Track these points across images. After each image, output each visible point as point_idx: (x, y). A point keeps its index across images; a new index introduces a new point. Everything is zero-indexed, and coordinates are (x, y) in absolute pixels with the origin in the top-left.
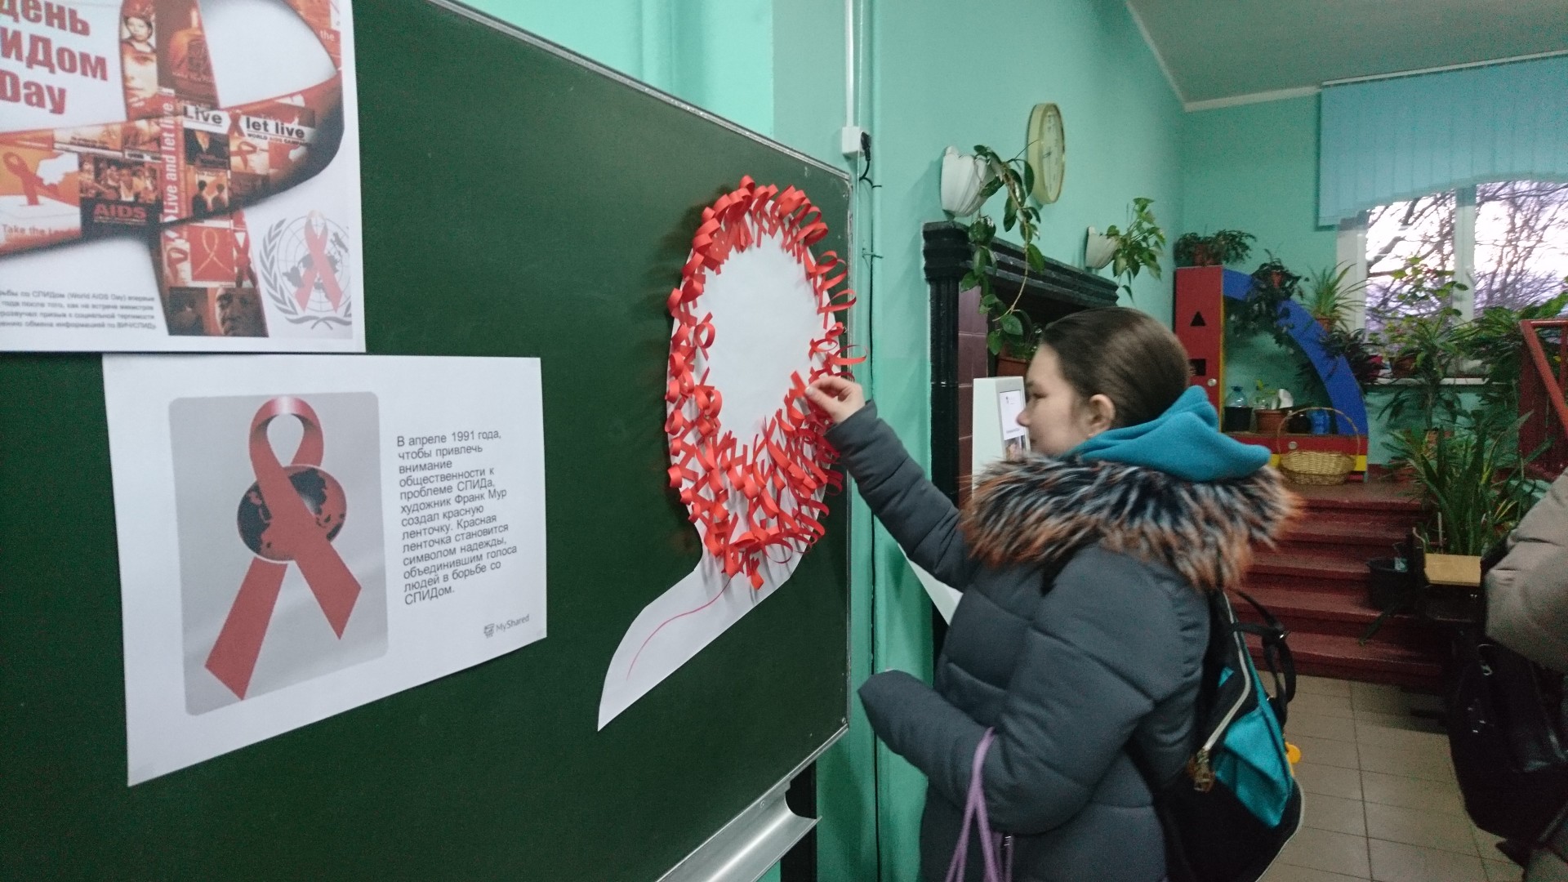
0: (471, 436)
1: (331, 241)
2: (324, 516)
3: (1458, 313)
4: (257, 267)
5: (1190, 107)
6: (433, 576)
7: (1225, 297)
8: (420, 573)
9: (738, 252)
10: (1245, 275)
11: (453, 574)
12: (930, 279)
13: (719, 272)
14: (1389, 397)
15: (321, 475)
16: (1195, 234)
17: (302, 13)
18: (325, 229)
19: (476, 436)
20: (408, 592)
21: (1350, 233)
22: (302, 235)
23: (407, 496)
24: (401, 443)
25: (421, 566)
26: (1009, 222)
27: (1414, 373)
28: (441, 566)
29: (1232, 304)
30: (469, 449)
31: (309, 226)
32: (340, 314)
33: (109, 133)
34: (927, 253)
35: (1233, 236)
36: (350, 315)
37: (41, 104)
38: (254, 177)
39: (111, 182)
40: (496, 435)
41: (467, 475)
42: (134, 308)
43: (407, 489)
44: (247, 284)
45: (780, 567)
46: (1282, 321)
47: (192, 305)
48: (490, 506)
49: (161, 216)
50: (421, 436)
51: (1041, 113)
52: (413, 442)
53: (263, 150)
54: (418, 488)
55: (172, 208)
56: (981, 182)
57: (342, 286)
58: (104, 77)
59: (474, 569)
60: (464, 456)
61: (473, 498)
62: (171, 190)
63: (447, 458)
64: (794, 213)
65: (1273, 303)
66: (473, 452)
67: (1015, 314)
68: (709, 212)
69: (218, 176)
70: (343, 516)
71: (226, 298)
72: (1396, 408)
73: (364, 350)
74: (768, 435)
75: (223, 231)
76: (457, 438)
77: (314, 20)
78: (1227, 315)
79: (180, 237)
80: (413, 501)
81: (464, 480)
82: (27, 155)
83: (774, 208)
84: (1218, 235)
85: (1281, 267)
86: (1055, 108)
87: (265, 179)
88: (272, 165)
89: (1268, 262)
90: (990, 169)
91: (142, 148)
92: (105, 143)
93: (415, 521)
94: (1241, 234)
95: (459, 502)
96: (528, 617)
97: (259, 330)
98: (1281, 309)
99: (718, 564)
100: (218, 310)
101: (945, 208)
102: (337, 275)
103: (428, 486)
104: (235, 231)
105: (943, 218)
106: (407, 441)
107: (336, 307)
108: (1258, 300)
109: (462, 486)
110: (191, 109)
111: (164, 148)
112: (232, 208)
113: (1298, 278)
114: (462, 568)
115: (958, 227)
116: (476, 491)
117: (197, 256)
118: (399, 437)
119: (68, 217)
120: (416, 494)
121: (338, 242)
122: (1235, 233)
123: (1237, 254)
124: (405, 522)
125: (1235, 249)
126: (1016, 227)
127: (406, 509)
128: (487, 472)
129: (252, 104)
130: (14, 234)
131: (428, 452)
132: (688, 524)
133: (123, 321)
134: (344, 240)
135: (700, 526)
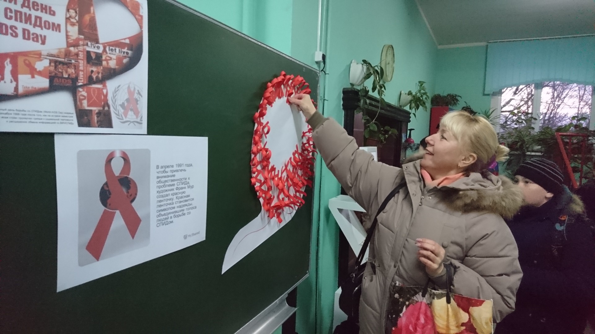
0: (182, 165)
1: (137, 93)
2: (130, 194)
3: (533, 128)
4: (110, 102)
5: (440, 47)
6: (166, 217)
8: (162, 215)
9: (279, 99)
11: (174, 216)
12: (344, 109)
13: (272, 106)
15: (129, 179)
16: (439, 94)
17: (130, 9)
18: (135, 89)
19: (184, 165)
20: (158, 222)
21: (495, 97)
22: (126, 91)
23: (159, 187)
24: (158, 168)
25: (163, 213)
26: (374, 89)
27: (517, 150)
28: (170, 213)
30: (181, 170)
31: (129, 87)
32: (138, 120)
33: (60, 52)
34: (343, 99)
35: (453, 96)
36: (142, 121)
37: (37, 41)
38: (110, 69)
39: (60, 70)
40: (191, 165)
41: (180, 180)
42: (66, 116)
43: (159, 185)
44: (106, 108)
45: (288, 215)
47: (87, 116)
48: (188, 191)
49: (77, 83)
50: (165, 165)
51: (386, 48)
52: (162, 167)
53: (114, 59)
54: (163, 184)
55: (81, 80)
56: (364, 74)
57: (139, 110)
58: (60, 31)
59: (181, 214)
60: (180, 172)
61: (182, 188)
62: (81, 73)
63: (174, 173)
64: (299, 85)
66: (183, 171)
67: (375, 123)
68: (270, 84)
69: (97, 68)
70: (136, 194)
71: (99, 114)
72: (509, 162)
73: (146, 133)
74: (286, 166)
75: (98, 89)
76: (177, 166)
77: (133, 11)
79: (84, 91)
80: (161, 189)
81: (179, 181)
82: (31, 60)
83: (292, 83)
84: (448, 95)
85: (470, 109)
86: (392, 46)
87: (114, 69)
88: (117, 64)
89: (465, 106)
90: (368, 69)
91: (71, 58)
92: (59, 55)
93: (162, 196)
94: (456, 95)
95: (177, 190)
96: (199, 232)
97: (110, 125)
99: (267, 213)
100: (96, 118)
101: (351, 82)
102: (138, 106)
103: (167, 184)
104: (103, 89)
105: (350, 86)
106: (160, 167)
107: (137, 117)
109: (178, 184)
110: (89, 43)
111: (79, 58)
112: (102, 81)
114: (177, 214)
115: (355, 90)
116: (183, 186)
117: (89, 98)
118: (157, 166)
119: (44, 83)
120: (162, 187)
121: (139, 93)
122: (454, 95)
123: (454, 103)
124: (158, 197)
125: (454, 101)
126: (376, 91)
127: (158, 192)
128: (187, 179)
129: (111, 42)
130: (26, 89)
131: (167, 171)
132: (257, 199)
133: (62, 121)
134: (141, 93)
135: (261, 200)
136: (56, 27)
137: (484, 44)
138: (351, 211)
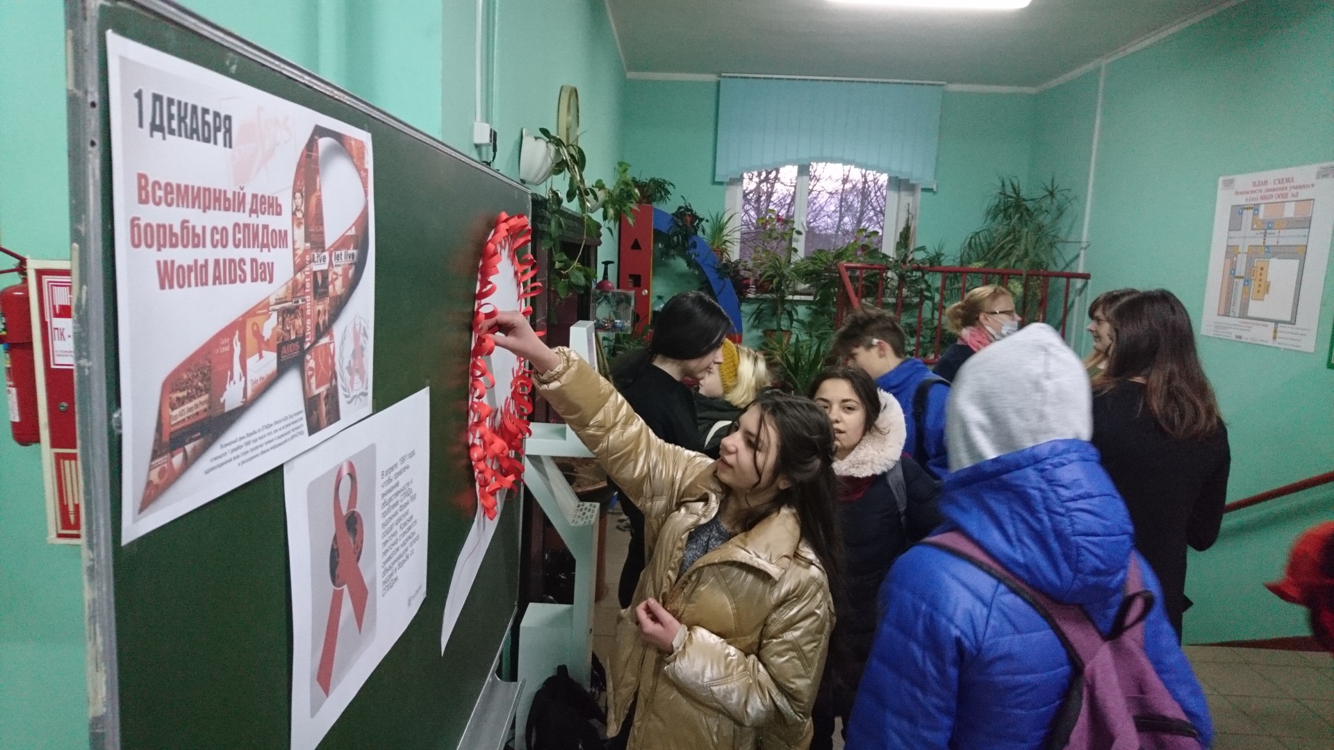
0: (406, 458)
1: (362, 334)
2: (357, 544)
3: (796, 250)
4: (337, 368)
5: (630, 75)
6: (391, 571)
7: (655, 230)
8: (388, 571)
10: (666, 214)
11: (398, 565)
14: (755, 306)
15: (356, 515)
16: (635, 178)
17: (355, 160)
18: (361, 326)
19: (407, 456)
20: (383, 587)
21: (729, 188)
22: (352, 334)
23: (384, 514)
24: (383, 476)
25: (388, 565)
26: (570, 196)
27: (772, 291)
29: (658, 235)
30: (405, 469)
31: (355, 327)
32: (364, 389)
33: (288, 289)
35: (659, 182)
36: (367, 388)
37: (265, 278)
38: (337, 298)
39: (288, 327)
40: (414, 454)
41: (404, 489)
42: (296, 422)
43: (384, 510)
44: (334, 383)
46: (691, 251)
47: (316, 409)
48: (411, 508)
49: (305, 344)
50: (389, 467)
51: (567, 93)
52: (387, 473)
53: (340, 276)
54: (388, 507)
55: (308, 336)
56: (551, 161)
57: (365, 367)
58: (286, 246)
59: (405, 559)
60: (403, 475)
61: (406, 505)
62: (308, 322)
63: (397, 480)
65: (686, 238)
69: (324, 304)
70: (362, 541)
71: (327, 397)
72: (758, 315)
73: (371, 412)
75: (326, 345)
76: (401, 462)
77: (359, 164)
78: (656, 241)
79: (311, 358)
80: (387, 518)
81: (403, 493)
82: (260, 320)
84: (650, 181)
85: (691, 211)
86: (576, 91)
87: (340, 296)
88: (343, 285)
89: (683, 205)
90: (558, 152)
91: (298, 294)
92: (286, 297)
93: (386, 532)
94: (665, 182)
95: (401, 511)
96: (421, 583)
98: (690, 242)
99: (483, 512)
100: (324, 408)
102: (364, 360)
103: (391, 504)
104: (330, 343)
106: (385, 474)
108: (676, 234)
109: (402, 498)
110: (316, 256)
111: (306, 291)
112: (329, 326)
113: (701, 220)
114: (402, 560)
116: (406, 500)
117: (317, 370)
118: (382, 472)
119: (272, 362)
120: (387, 512)
121: (365, 335)
122: (661, 181)
123: (662, 196)
126: (576, 199)
127: (383, 525)
128: (410, 483)
129: (337, 241)
130: (255, 385)
131: (391, 478)
133: (293, 434)
134: (367, 331)
135: (478, 488)
136: (280, 239)
137: (713, 78)
138: (545, 456)
